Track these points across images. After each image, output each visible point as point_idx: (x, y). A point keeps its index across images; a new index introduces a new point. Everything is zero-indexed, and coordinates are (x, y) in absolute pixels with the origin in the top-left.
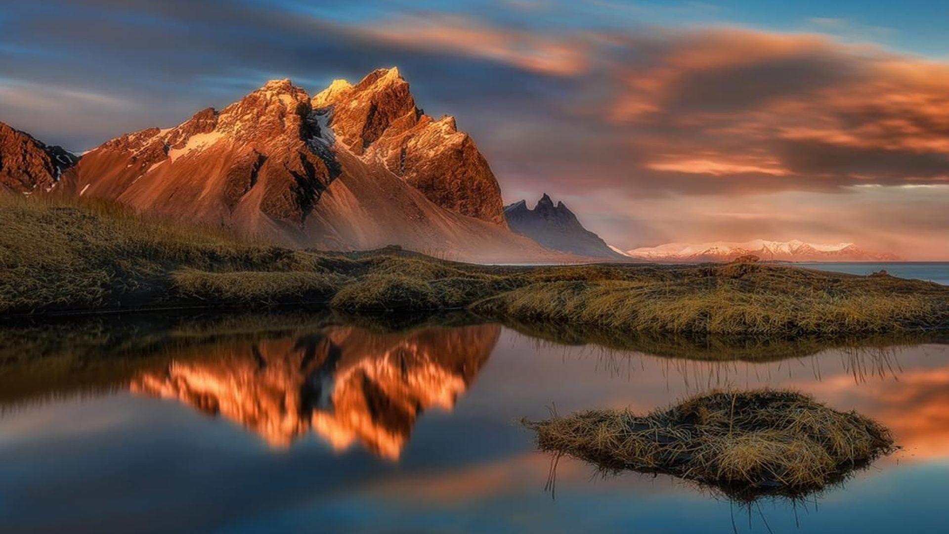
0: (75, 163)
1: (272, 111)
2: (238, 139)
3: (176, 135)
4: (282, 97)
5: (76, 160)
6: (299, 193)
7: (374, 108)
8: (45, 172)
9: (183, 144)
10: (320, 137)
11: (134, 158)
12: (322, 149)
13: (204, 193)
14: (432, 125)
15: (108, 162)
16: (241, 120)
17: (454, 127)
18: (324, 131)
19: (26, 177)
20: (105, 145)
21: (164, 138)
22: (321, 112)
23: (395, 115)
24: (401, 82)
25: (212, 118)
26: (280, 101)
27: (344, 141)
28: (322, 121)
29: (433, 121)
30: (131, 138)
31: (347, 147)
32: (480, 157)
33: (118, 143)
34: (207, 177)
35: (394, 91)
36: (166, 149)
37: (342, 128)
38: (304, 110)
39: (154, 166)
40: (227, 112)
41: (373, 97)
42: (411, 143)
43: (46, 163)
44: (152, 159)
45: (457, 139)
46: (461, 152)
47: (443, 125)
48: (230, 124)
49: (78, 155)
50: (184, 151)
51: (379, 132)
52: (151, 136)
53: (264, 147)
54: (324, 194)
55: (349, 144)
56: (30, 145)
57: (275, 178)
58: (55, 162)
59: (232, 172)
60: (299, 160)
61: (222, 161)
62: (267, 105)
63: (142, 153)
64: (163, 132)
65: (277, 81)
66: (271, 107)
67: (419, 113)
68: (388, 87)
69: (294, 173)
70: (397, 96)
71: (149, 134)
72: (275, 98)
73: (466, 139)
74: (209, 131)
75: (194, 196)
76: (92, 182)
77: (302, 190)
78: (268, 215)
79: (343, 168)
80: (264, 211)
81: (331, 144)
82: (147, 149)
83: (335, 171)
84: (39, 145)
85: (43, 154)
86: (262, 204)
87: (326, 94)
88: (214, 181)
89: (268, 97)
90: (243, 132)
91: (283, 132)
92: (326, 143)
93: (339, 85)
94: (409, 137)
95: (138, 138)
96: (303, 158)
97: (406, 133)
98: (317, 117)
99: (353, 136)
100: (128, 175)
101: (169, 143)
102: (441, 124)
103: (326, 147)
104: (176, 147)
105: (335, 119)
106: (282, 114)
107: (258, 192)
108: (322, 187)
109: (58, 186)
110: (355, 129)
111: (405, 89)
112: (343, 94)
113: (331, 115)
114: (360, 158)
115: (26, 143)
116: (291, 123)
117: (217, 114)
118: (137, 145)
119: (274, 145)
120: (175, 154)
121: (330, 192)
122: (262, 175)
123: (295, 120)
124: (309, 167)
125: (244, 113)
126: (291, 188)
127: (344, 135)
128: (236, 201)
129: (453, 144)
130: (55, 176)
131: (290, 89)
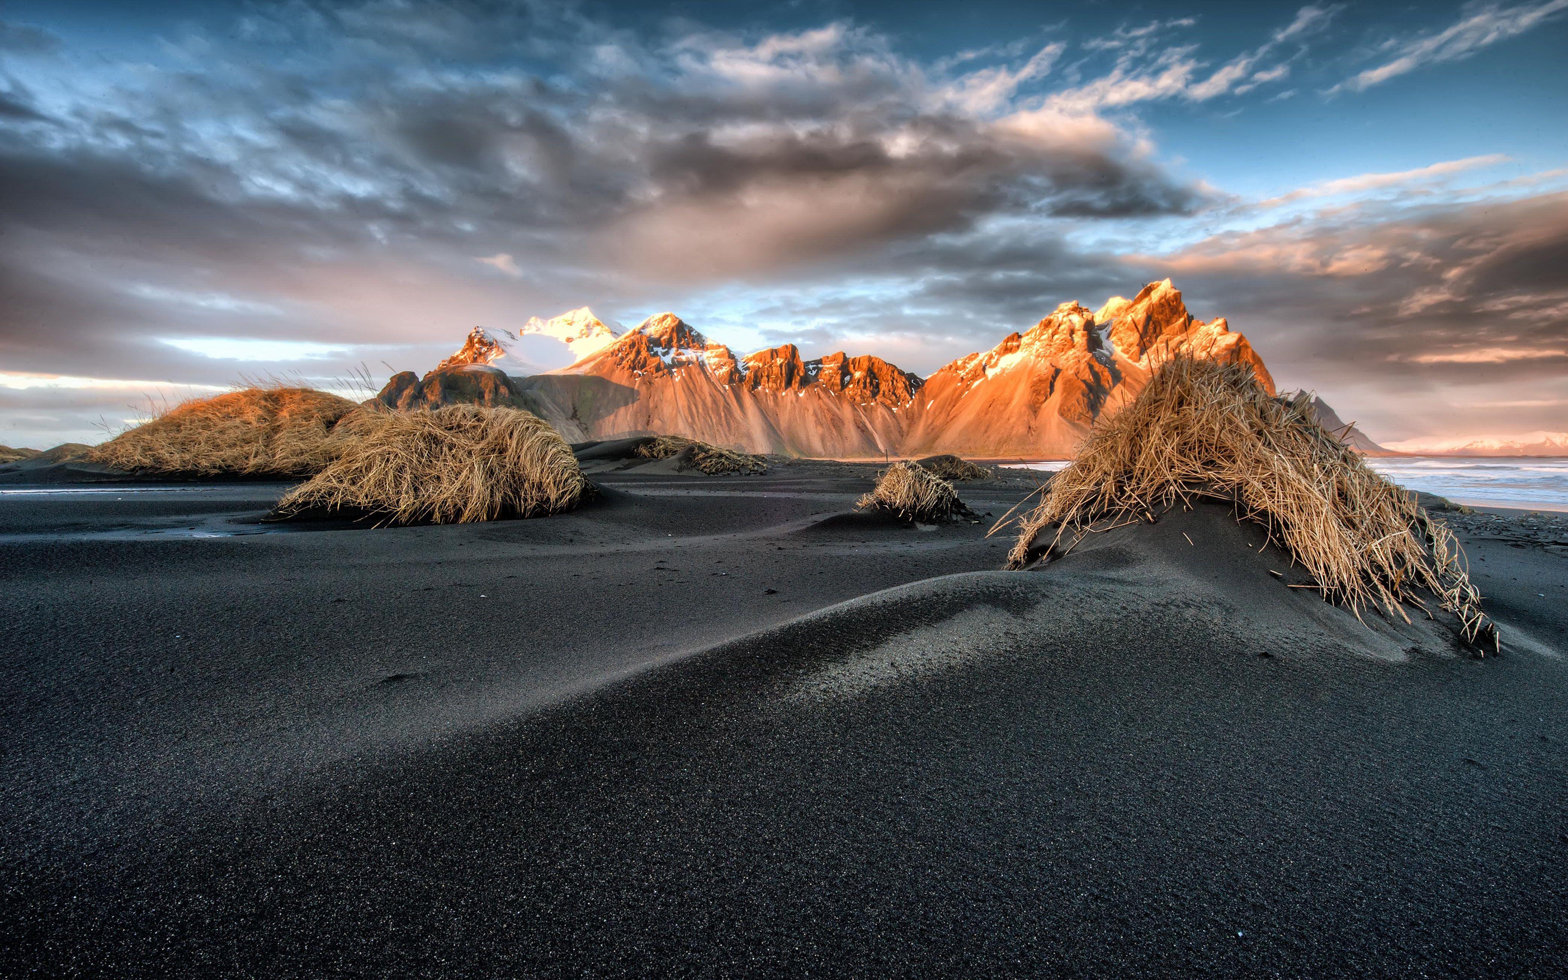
0: (923, 385)
1: (1063, 330)
2: (1038, 356)
3: (991, 357)
4: (1071, 317)
5: (924, 382)
6: (1089, 398)
7: (1149, 318)
8: (905, 393)
9: (996, 364)
10: (1102, 348)
11: (962, 378)
12: (1104, 359)
13: (1014, 402)
14: (1203, 328)
15: (945, 383)
16: (1039, 340)
17: (1226, 328)
18: (1105, 343)
19: (894, 398)
20: (942, 370)
21: (982, 361)
22: (1102, 327)
23: (1168, 322)
24: (1173, 291)
25: (1017, 341)
26: (1070, 321)
27: (1123, 351)
28: (1103, 334)
29: (1203, 324)
30: (959, 363)
31: (1125, 356)
32: (1254, 355)
33: (951, 367)
34: (1015, 389)
35: (1168, 301)
36: (984, 369)
37: (1120, 339)
38: (1089, 326)
39: (976, 383)
40: (1027, 335)
41: (1148, 308)
42: (1184, 348)
43: (906, 386)
44: (975, 377)
45: (1231, 339)
46: (1236, 350)
47: (1215, 327)
48: (1031, 344)
49: (924, 378)
50: (997, 370)
51: (1154, 340)
52: (973, 359)
53: (1058, 361)
54: (1109, 398)
55: (1127, 353)
56: (896, 373)
57: (1069, 388)
58: (911, 385)
59: (1034, 384)
60: (1088, 370)
61: (1026, 375)
62: (1059, 326)
63: (967, 374)
64: (981, 356)
65: (1066, 306)
66: (1062, 327)
67: (1190, 319)
68: (1161, 298)
69: (1084, 381)
70: (1169, 305)
71: (971, 359)
72: (1065, 319)
73: (1241, 339)
74: (1015, 351)
75: (1008, 404)
76: (934, 398)
77: (1091, 395)
78: (1065, 418)
79: (1123, 375)
80: (1062, 415)
81: (1111, 354)
82: (971, 371)
83: (1117, 377)
84: (901, 373)
85: (904, 380)
86: (1060, 409)
87: (1103, 312)
88: (1021, 394)
89: (1060, 319)
90: (1041, 350)
91: (1073, 346)
92: (1107, 353)
93: (1116, 302)
94: (1182, 342)
95: (964, 363)
96: (1091, 367)
97: (1178, 338)
98: (1100, 332)
99: (1131, 345)
100: (958, 392)
101: (986, 365)
102: (1212, 327)
103: (1106, 357)
104: (991, 367)
105: (1114, 332)
106: (1072, 332)
107: (1056, 398)
108: (1106, 393)
109: (913, 403)
110: (1131, 340)
111: (1177, 297)
112: (1119, 309)
113: (1110, 329)
114: (1137, 364)
115: (893, 372)
116: (1079, 338)
117: (1020, 337)
118: (964, 368)
119: (1067, 359)
120: (990, 373)
121: (1113, 397)
122: (1059, 385)
123: (1083, 335)
124: (1096, 375)
125: (1042, 334)
126: (1083, 395)
127: (1123, 345)
128: (1039, 408)
129: (1227, 345)
130: (911, 395)
131: (1077, 310)
